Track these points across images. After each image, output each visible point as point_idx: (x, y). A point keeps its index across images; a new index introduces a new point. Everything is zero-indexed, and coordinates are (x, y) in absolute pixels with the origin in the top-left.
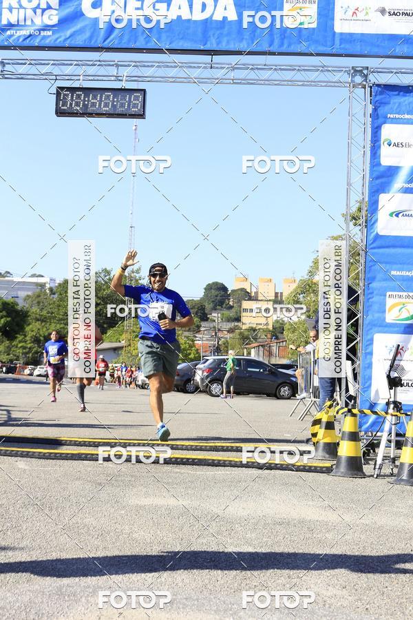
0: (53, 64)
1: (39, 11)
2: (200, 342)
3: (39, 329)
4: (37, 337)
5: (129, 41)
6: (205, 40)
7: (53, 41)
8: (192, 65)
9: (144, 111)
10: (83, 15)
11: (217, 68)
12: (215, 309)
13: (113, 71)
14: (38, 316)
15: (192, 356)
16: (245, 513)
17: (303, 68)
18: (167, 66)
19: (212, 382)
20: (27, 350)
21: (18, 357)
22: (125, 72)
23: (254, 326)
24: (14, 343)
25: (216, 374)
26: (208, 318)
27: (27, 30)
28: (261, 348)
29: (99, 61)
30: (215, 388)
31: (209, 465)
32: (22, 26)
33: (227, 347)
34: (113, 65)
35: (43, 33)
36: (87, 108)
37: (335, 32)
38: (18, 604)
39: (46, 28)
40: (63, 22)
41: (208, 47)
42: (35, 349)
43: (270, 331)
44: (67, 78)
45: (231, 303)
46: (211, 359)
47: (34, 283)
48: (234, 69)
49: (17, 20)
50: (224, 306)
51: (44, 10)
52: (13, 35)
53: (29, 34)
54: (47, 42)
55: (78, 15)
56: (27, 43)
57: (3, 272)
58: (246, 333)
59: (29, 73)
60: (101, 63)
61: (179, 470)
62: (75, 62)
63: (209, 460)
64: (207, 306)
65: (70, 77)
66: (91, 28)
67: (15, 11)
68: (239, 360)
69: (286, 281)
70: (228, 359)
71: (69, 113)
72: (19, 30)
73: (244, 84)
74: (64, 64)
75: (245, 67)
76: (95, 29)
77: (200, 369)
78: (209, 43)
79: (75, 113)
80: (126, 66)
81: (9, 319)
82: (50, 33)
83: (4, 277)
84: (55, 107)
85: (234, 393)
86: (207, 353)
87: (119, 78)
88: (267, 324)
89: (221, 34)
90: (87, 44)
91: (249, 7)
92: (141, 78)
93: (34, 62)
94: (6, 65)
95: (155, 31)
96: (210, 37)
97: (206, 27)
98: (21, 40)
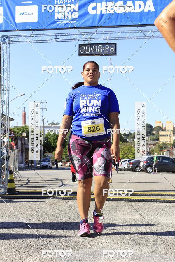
0: (77, 35)
1: (70, 13)
5: (109, 23)
6: (141, 20)
7: (77, 25)
8: (136, 31)
9: (116, 52)
10: (88, 13)
11: (147, 32)
12: (147, 135)
13: (102, 36)
16: (168, 221)
18: (125, 33)
19: (147, 167)
22: (107, 36)
23: (165, 142)
25: (149, 163)
27: (65, 21)
28: (168, 152)
30: (149, 169)
31: (150, 202)
32: (63, 19)
33: (153, 152)
34: (102, 33)
35: (72, 22)
36: (92, 52)
38: (76, 259)
39: (74, 19)
40: (81, 17)
41: (142, 23)
43: (172, 144)
44: (83, 40)
45: (154, 133)
46: (147, 157)
48: (154, 32)
49: (61, 17)
50: (151, 134)
51: (72, 12)
52: (60, 23)
53: (66, 23)
54: (75, 26)
55: (87, 13)
56: (66, 26)
58: (161, 145)
59: (67, 39)
60: (97, 33)
61: (137, 204)
62: (86, 33)
63: (150, 199)
65: (85, 39)
66: (92, 19)
67: (60, 14)
68: (159, 157)
70: (154, 157)
71: (84, 55)
72: (62, 21)
73: (159, 38)
74: (82, 34)
76: (94, 19)
77: (142, 161)
79: (87, 55)
80: (108, 33)
82: (75, 22)
85: (157, 171)
87: (105, 39)
88: (170, 141)
89: (148, 17)
90: (91, 25)
91: (159, 5)
92: (114, 38)
93: (69, 34)
94: (58, 36)
95: (119, 18)
96: (143, 19)
97: (141, 15)
98: (63, 25)
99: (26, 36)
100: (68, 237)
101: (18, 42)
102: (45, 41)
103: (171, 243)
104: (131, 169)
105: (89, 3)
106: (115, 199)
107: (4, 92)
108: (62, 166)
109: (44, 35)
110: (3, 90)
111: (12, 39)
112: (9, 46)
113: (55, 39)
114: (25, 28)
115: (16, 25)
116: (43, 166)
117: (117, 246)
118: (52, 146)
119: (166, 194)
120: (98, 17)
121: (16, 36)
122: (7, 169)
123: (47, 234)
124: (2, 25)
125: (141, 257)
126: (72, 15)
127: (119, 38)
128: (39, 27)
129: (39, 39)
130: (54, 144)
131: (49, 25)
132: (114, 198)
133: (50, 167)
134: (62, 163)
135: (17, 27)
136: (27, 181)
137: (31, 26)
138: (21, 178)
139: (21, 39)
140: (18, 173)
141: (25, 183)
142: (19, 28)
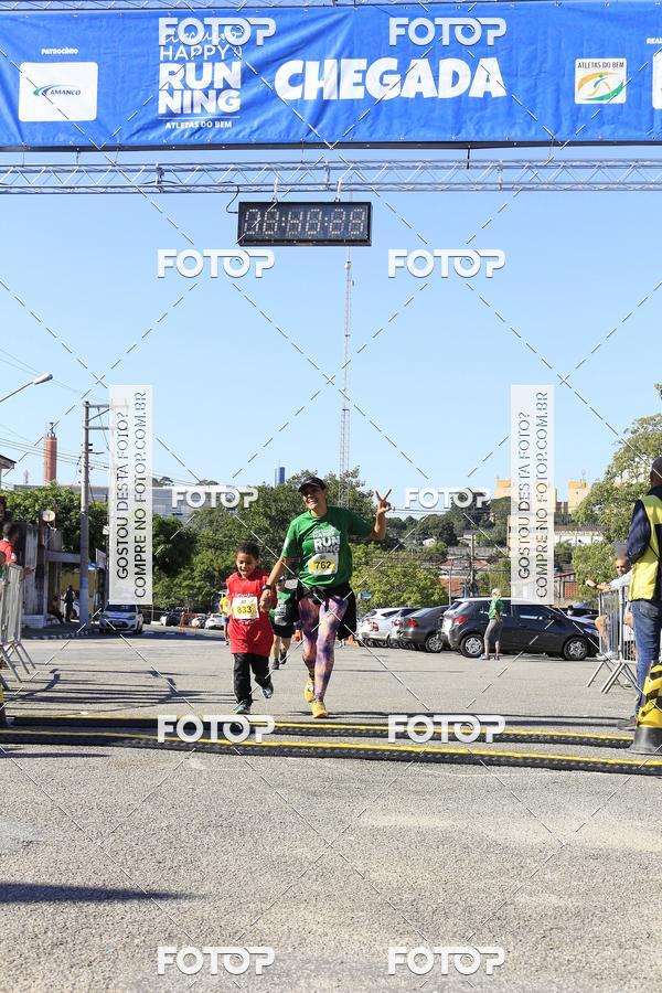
0: (233, 170)
1: (212, 93)
2: (447, 577)
4: (209, 572)
6: (459, 126)
7: (233, 136)
8: (439, 164)
9: (369, 235)
10: (275, 96)
11: (477, 167)
12: (467, 527)
13: (322, 176)
14: (210, 542)
15: (436, 597)
16: (539, 840)
17: (605, 163)
18: (403, 168)
19: (466, 636)
20: (195, 591)
22: (340, 177)
24: (177, 581)
25: (473, 624)
26: (459, 542)
27: (194, 121)
29: (301, 162)
30: (473, 645)
31: (476, 763)
32: (188, 115)
33: (487, 584)
34: (322, 168)
35: (218, 125)
36: (285, 231)
37: (653, 109)
39: (223, 116)
40: (248, 107)
41: (462, 137)
42: (207, 589)
44: (254, 188)
45: (491, 519)
46: (465, 601)
48: (502, 168)
49: (180, 106)
50: (481, 523)
51: (219, 92)
52: (175, 129)
53: (198, 126)
54: (225, 138)
55: (270, 96)
56: (196, 139)
57: (159, 478)
59: (199, 183)
60: (305, 166)
61: (431, 772)
62: (266, 166)
64: (456, 523)
65: (259, 187)
67: (177, 94)
69: (572, 485)
70: (490, 602)
71: (257, 241)
72: (182, 121)
73: (518, 190)
74: (249, 169)
75: (518, 165)
77: (449, 617)
78: (463, 131)
79: (267, 240)
80: (341, 169)
82: (228, 124)
83: (161, 485)
84: (237, 232)
85: (501, 651)
86: (459, 593)
87: (332, 187)
90: (284, 139)
91: (523, 76)
92: (364, 186)
93: (205, 167)
94: (166, 173)
95: (382, 117)
96: (465, 122)
97: (459, 108)
98: (186, 136)
99: (54, 169)
100: (176, 897)
101: (24, 191)
102: (122, 190)
103: (552, 929)
104: (411, 641)
105: (278, 60)
106: (353, 751)
109: (117, 168)
111: (3, 178)
113: (155, 184)
114: (51, 139)
115: (20, 131)
117: (356, 937)
119: (530, 736)
120: (309, 110)
121: (18, 169)
123: (101, 883)
125: (445, 983)
126: (220, 100)
127: (381, 187)
129: (100, 179)
131: (134, 134)
132: (350, 749)
133: (135, 628)
135: (22, 136)
136: (52, 677)
137: (73, 135)
138: (29, 667)
139: (35, 180)
140: (18, 648)
141: (44, 686)
142: (29, 141)
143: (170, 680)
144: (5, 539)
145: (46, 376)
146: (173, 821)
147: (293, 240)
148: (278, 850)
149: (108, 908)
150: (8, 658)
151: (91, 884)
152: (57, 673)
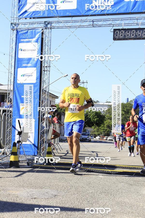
0: (112, 20)
3: (109, 122)
4: (108, 125)
5: (142, 9)
7: (112, 11)
13: (136, 21)
14: (109, 117)
20: (105, 130)
21: (101, 133)
22: (140, 22)
29: (130, 18)
34: (135, 19)
36: (125, 36)
40: (116, 4)
42: (108, 130)
44: (117, 25)
47: (107, 105)
54: (110, 12)
55: (122, 0)
56: (102, 13)
57: (96, 101)
59: (103, 24)
60: (131, 19)
62: (121, 19)
65: (119, 25)
66: (127, 5)
71: (118, 39)
74: (116, 20)
76: (128, 6)
79: (121, 39)
80: (140, 19)
81: (98, 119)
83: (96, 103)
84: (113, 37)
87: (138, 24)
90: (125, 12)
93: (105, 20)
94: (94, 22)
98: (100, 12)
99: (66, 22)
101: (58, 28)
102: (83, 27)
107: (45, 72)
108: (100, 139)
109: (82, 21)
110: (44, 71)
111: (53, 25)
112: (50, 31)
113: (92, 25)
114: (65, 14)
115: (57, 12)
116: (83, 139)
118: (91, 121)
120: (132, 4)
121: (56, 22)
122: (46, 142)
124: (45, 12)
128: (78, 14)
129: (78, 24)
130: (94, 119)
131: (86, 12)
133: (89, 140)
134: (100, 137)
136: (66, 152)
137: (71, 13)
138: (61, 149)
139: (61, 25)
140: (58, 145)
141: (64, 155)
142: (59, 15)
143: (97, 154)
144: (56, 117)
145: (66, 75)
146: (93, 191)
147: (127, 39)
148: (120, 200)
149: (74, 213)
150: (55, 148)
151: (70, 207)
152: (68, 151)
